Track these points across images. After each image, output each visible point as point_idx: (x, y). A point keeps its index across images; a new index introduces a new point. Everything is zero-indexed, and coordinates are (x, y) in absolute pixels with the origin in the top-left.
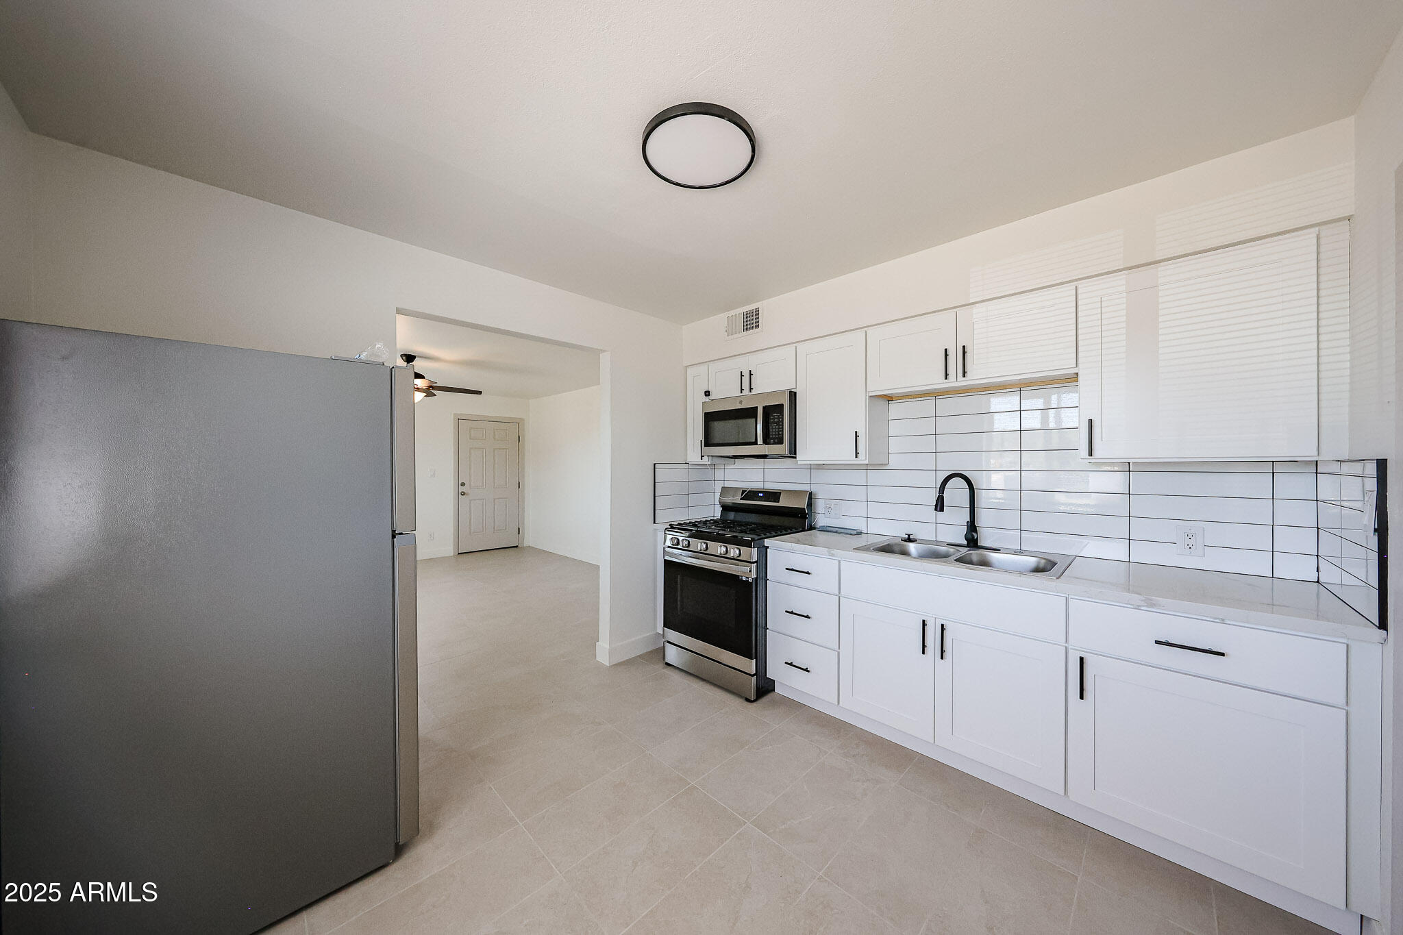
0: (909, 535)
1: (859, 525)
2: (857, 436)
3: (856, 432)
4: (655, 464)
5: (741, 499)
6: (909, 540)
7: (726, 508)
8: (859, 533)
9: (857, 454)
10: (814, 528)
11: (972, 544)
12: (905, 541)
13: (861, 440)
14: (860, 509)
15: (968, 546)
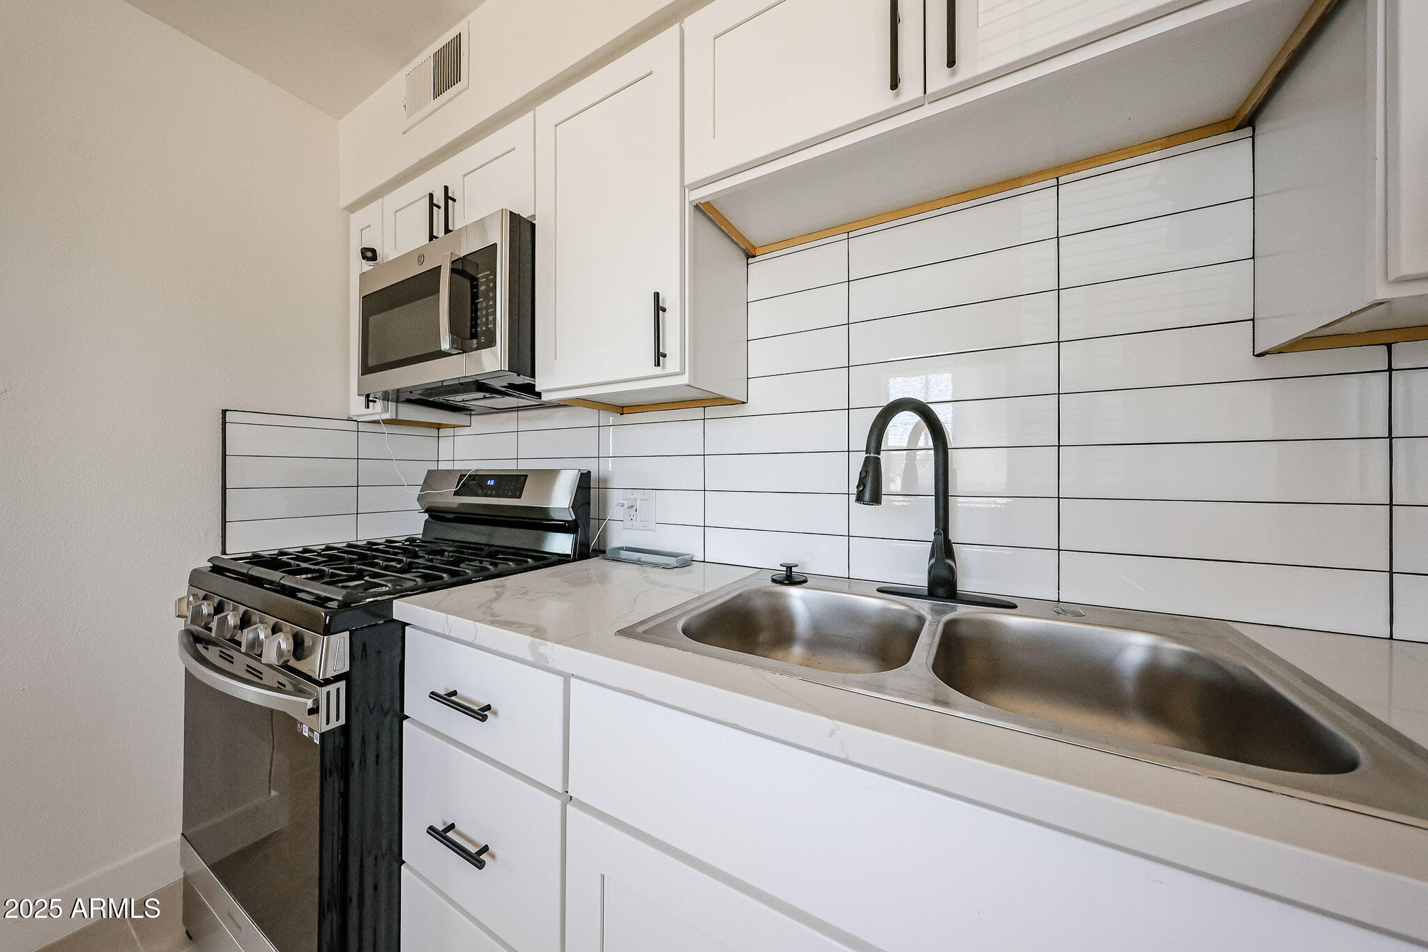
0: (789, 568)
1: (687, 543)
2: (659, 309)
3: (657, 295)
4: (224, 412)
5: (456, 493)
6: (790, 578)
7: (436, 515)
8: (686, 562)
9: (659, 356)
10: (600, 552)
11: (941, 591)
12: (781, 583)
13: (671, 321)
14: (687, 508)
15: (931, 594)
